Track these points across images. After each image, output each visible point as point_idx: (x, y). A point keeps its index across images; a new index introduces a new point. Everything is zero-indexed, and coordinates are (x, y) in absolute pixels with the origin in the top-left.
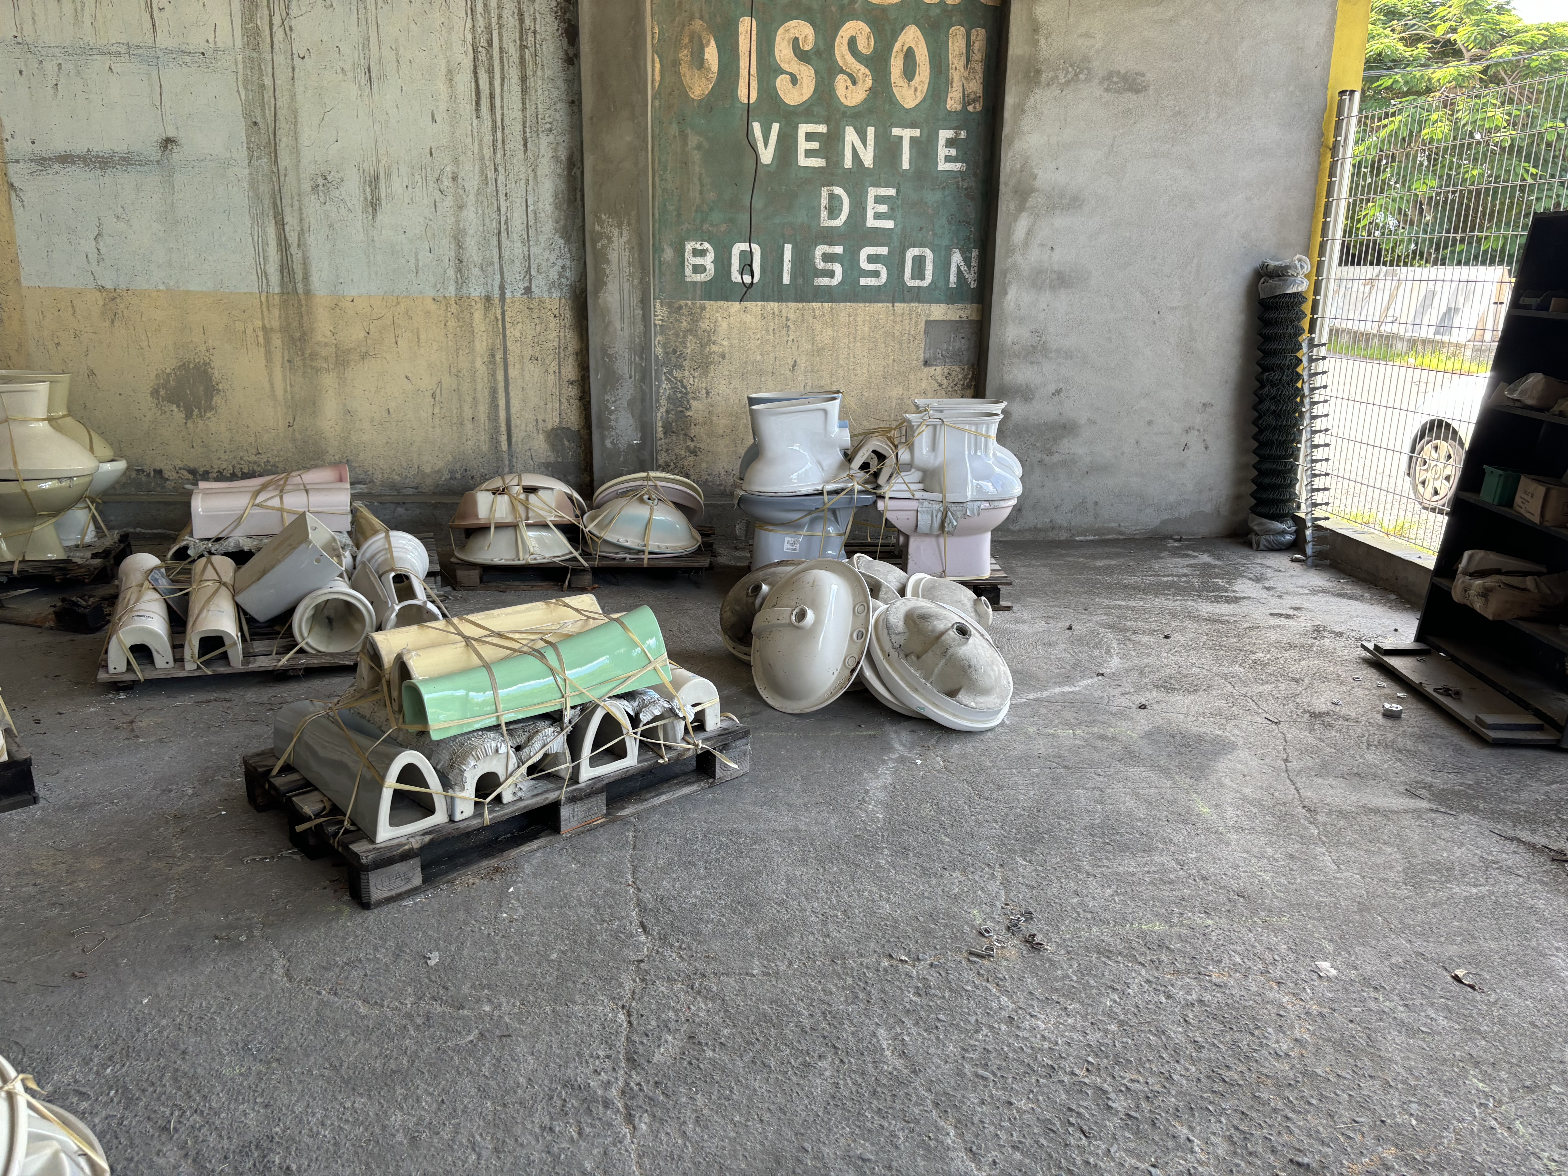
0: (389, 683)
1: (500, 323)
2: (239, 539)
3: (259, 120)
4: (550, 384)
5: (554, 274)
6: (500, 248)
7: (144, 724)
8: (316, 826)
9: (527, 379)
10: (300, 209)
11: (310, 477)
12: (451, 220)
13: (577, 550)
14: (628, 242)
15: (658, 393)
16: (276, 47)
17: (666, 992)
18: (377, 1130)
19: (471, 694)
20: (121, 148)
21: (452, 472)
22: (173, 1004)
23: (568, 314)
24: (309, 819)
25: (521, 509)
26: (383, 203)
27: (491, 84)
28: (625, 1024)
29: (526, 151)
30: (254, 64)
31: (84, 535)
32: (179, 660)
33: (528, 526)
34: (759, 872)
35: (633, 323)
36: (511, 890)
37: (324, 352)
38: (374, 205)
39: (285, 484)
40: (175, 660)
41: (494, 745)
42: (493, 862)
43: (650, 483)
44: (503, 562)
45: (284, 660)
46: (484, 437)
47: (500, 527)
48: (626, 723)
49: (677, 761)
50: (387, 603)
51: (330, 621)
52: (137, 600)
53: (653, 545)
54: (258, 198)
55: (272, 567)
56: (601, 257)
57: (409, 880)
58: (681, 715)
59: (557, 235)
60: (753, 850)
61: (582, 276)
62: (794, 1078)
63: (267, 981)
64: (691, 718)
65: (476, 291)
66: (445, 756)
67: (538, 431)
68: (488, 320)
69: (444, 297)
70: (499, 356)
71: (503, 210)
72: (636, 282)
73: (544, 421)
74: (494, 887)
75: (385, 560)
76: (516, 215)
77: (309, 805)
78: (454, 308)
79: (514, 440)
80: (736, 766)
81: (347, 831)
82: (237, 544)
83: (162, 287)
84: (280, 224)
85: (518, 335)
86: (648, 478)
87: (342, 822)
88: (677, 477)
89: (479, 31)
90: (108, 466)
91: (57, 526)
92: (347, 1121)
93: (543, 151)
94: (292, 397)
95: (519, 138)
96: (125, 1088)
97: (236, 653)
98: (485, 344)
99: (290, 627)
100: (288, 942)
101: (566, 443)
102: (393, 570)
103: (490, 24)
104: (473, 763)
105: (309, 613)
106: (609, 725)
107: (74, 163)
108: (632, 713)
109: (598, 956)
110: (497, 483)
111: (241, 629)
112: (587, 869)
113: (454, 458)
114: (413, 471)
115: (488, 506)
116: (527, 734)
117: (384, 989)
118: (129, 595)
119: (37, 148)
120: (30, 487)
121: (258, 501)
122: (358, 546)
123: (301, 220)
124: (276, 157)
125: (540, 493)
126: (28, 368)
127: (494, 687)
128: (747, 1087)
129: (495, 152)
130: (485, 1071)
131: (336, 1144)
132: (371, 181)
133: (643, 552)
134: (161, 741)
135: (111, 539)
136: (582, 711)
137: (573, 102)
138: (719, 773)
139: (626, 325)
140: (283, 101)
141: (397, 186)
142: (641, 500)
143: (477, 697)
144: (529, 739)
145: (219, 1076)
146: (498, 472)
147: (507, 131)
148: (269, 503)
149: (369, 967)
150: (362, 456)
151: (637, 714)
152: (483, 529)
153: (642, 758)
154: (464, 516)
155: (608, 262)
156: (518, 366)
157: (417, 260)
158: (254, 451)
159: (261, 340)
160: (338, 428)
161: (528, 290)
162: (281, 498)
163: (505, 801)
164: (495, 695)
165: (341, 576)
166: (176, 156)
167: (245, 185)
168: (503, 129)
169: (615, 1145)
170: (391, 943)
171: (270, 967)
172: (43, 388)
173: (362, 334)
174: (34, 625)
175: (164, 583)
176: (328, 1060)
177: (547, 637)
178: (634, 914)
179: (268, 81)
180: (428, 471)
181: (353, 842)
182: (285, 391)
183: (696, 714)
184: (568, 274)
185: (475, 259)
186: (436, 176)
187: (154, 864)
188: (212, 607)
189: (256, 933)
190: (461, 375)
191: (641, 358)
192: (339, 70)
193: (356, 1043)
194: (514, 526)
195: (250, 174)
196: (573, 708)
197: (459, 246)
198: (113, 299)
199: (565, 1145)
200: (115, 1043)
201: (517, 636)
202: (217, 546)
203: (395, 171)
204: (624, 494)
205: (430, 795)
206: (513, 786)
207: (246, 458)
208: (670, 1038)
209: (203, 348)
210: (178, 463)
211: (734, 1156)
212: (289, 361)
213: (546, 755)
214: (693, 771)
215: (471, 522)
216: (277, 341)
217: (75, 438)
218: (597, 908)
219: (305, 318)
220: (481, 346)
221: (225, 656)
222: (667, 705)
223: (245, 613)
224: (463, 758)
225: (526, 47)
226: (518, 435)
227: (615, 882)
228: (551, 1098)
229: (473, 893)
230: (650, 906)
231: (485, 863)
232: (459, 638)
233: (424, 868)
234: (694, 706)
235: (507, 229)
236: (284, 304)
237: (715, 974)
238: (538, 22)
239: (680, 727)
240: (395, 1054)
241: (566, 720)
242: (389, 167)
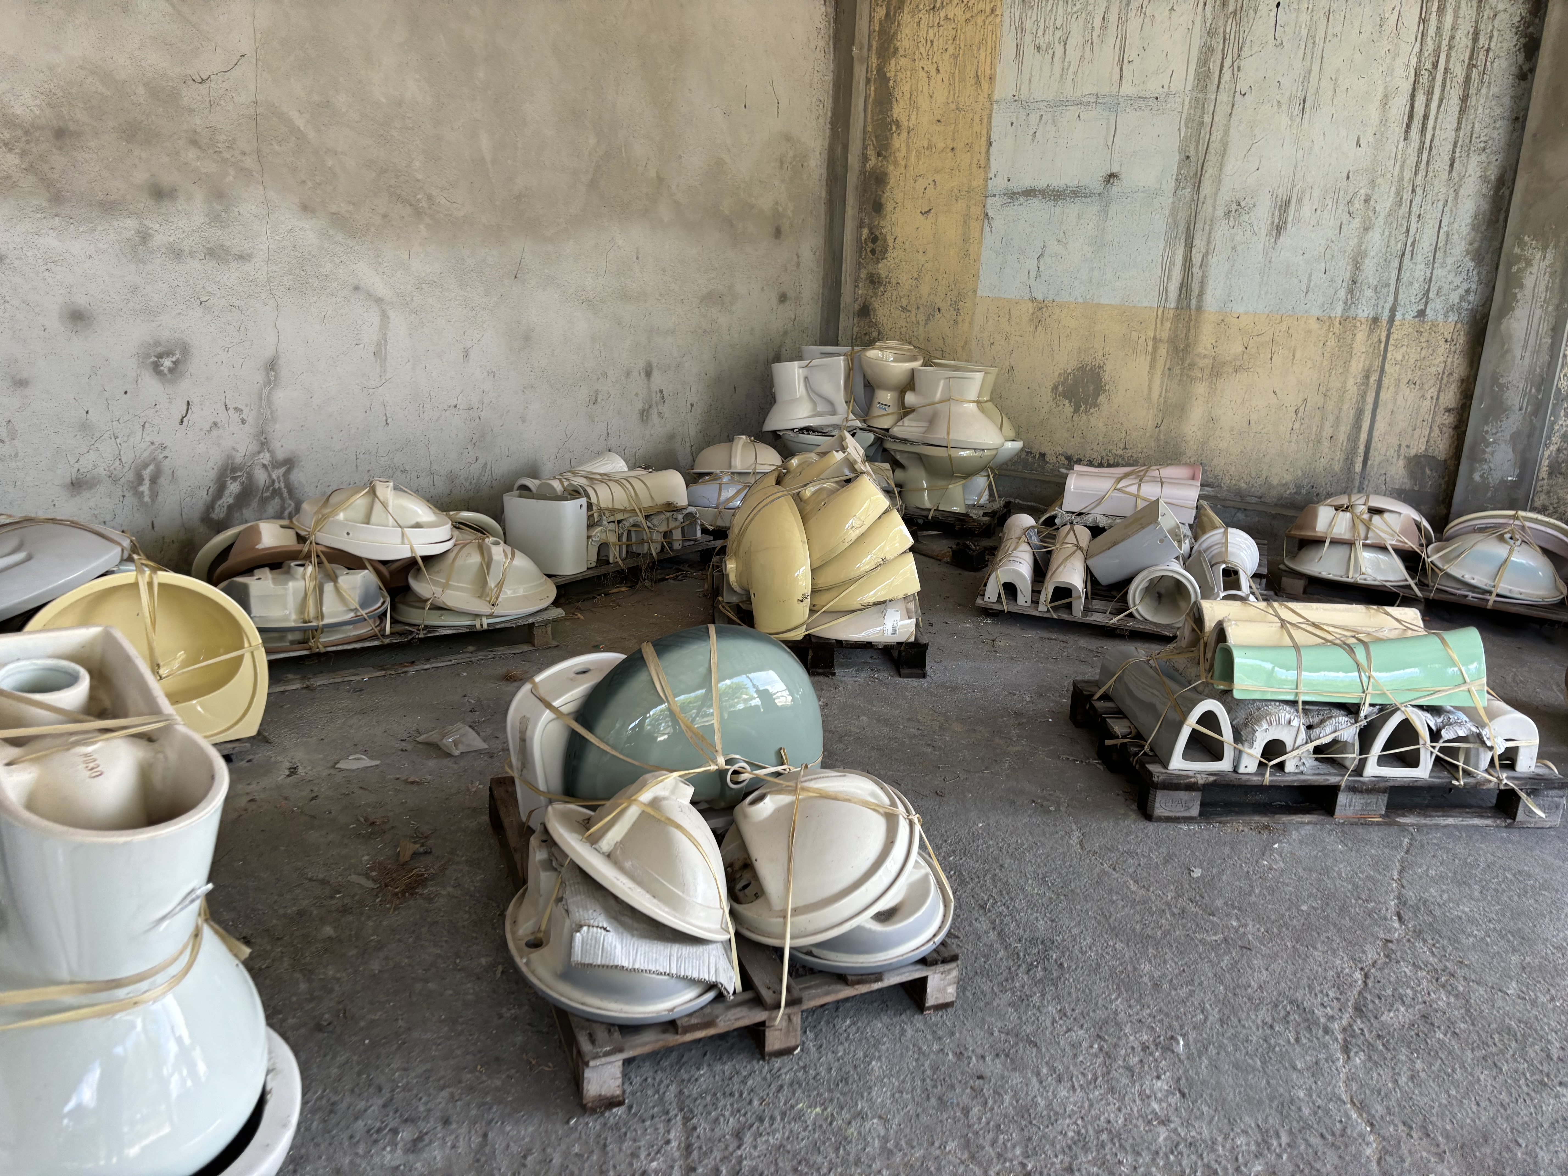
0: (1206, 644)
1: (1383, 345)
2: (1098, 517)
3: (1192, 153)
4: (1423, 411)
5: (1455, 298)
6: (1400, 270)
7: (1002, 644)
8: (1122, 744)
9: (1398, 402)
10: (1210, 233)
11: (1168, 472)
12: (1353, 242)
13: (1413, 578)
14: (1551, 265)
15: (1551, 428)
16: (1222, 86)
17: (1408, 973)
18: (1130, 968)
19: (1277, 669)
20: (1073, 183)
21: (1299, 487)
22: (998, 833)
23: (1462, 340)
24: (1118, 737)
25: (1362, 530)
26: (1289, 226)
27: (1428, 106)
28: (1360, 982)
29: (1450, 171)
30: (1199, 104)
31: (980, 497)
32: (1035, 602)
33: (1365, 545)
34: (1543, 915)
35: (1537, 352)
36: (1276, 846)
37: (1201, 363)
38: (1279, 229)
39: (1144, 475)
40: (1032, 602)
41: (1288, 716)
42: (1265, 820)
43: (1517, 522)
44: (1331, 577)
45: (1115, 620)
46: (1339, 456)
47: (1335, 542)
48: (1425, 734)
49: (1475, 789)
50: (1213, 589)
51: (1160, 596)
52: (1015, 549)
53: (1504, 587)
54: (1176, 224)
55: (1123, 540)
56: (1514, 281)
57: (1188, 808)
58: (1489, 744)
59: (1468, 258)
60: (1540, 895)
61: (1488, 301)
62: (1525, 1089)
63: (1065, 842)
64: (1500, 750)
65: (1364, 311)
66: (1242, 715)
67: (1399, 456)
68: (1370, 342)
69: (1330, 317)
70: (1374, 378)
71: (1412, 231)
72: (1550, 308)
73: (1408, 447)
74: (1261, 839)
75: (1220, 553)
76: (1425, 237)
77: (1119, 727)
78: (1337, 328)
79: (1369, 463)
80: (1543, 815)
81: (1145, 754)
82: (1095, 520)
83: (1080, 300)
84: (1189, 246)
85: (1399, 358)
86: (1514, 517)
87: (1143, 747)
88: (1552, 521)
89: (1426, 54)
90: (1009, 445)
91: (964, 487)
92: (1108, 953)
93: (1470, 170)
94: (1165, 402)
95: (1447, 158)
96: (961, 873)
97: (1079, 606)
98: (1361, 365)
99: (1126, 593)
100: (1084, 822)
101: (1428, 472)
102: (1224, 562)
103: (1439, 47)
104: (1265, 726)
105: (1144, 584)
106: (1406, 732)
107: (1035, 196)
108: (1434, 727)
109: (1347, 922)
110: (1343, 500)
111: (1086, 587)
112: (1354, 853)
113: (1304, 474)
114: (1260, 481)
115: (1328, 521)
116: (1321, 717)
117: (1152, 879)
118: (1009, 544)
119: (1010, 185)
120: (955, 453)
121: (1119, 486)
122: (1196, 538)
123: (1209, 242)
124: (1199, 187)
125: (1386, 515)
126: (967, 361)
127: (1299, 668)
128: (1471, 1074)
129: (1416, 174)
130: (1223, 964)
131: (1098, 964)
132: (1281, 206)
133: (1490, 593)
134: (1012, 658)
135: (998, 504)
136: (1380, 710)
137: (1517, 119)
138: (1520, 816)
139: (1528, 354)
140: (1217, 136)
141: (1307, 210)
142: (1501, 538)
143: (1281, 673)
144: (1322, 722)
145: (1023, 890)
146: (1346, 491)
147: (1434, 152)
148: (1128, 489)
149: (1143, 861)
150: (1215, 462)
151: (1439, 731)
152: (1318, 542)
153: (1434, 774)
154: (1300, 527)
155: (1521, 286)
156: (1392, 389)
157: (1310, 281)
158: (1122, 445)
159: (1150, 349)
160: (1199, 433)
161: (1422, 313)
162: (1139, 486)
163: (1287, 770)
164: (1298, 676)
165: (1177, 558)
166: (1116, 188)
167: (1167, 213)
168: (1431, 149)
169: (1327, 1061)
170: (1163, 850)
171: (1069, 834)
172: (979, 376)
173: (1240, 349)
174: (937, 559)
175: (1035, 540)
176: (1101, 909)
177: (1360, 636)
178: (1392, 903)
179: (1207, 119)
180: (1275, 482)
181: (1149, 763)
182: (1160, 395)
183: (1507, 749)
184: (1471, 298)
185: (1371, 280)
186: (1348, 198)
187: (997, 740)
188: (1068, 564)
189: (1063, 809)
190: (1329, 394)
191: (1539, 390)
192: (1275, 103)
193: (1123, 907)
194: (1350, 544)
195: (1173, 203)
196: (1371, 705)
197: (1357, 266)
198: (1041, 309)
199: (1281, 1042)
200: (958, 843)
201: (1331, 629)
202: (1078, 519)
203: (1308, 195)
204: (1482, 530)
205: (1222, 743)
206: (1297, 759)
207: (1114, 451)
208: (1402, 1009)
209: (1101, 353)
210: (1060, 450)
211: (1442, 1116)
212: (1169, 369)
213: (1335, 741)
214: (1491, 808)
215: (1308, 533)
216: (1163, 351)
217: (990, 418)
218: (1356, 886)
219: (1192, 331)
220: (1357, 366)
221: (1069, 606)
222: (1474, 729)
223: (1092, 575)
224: (1258, 720)
225: (1475, 66)
226: (1375, 458)
227: (1380, 873)
228: (1276, 1006)
229: (1240, 837)
230: (1411, 903)
231: (1256, 818)
232: (1277, 619)
233: (1203, 805)
234: (1507, 740)
235: (1412, 251)
236: (1177, 318)
237: (1465, 978)
238: (1494, 39)
239: (1485, 759)
240: (1152, 925)
241: (1362, 714)
242: (1303, 192)
